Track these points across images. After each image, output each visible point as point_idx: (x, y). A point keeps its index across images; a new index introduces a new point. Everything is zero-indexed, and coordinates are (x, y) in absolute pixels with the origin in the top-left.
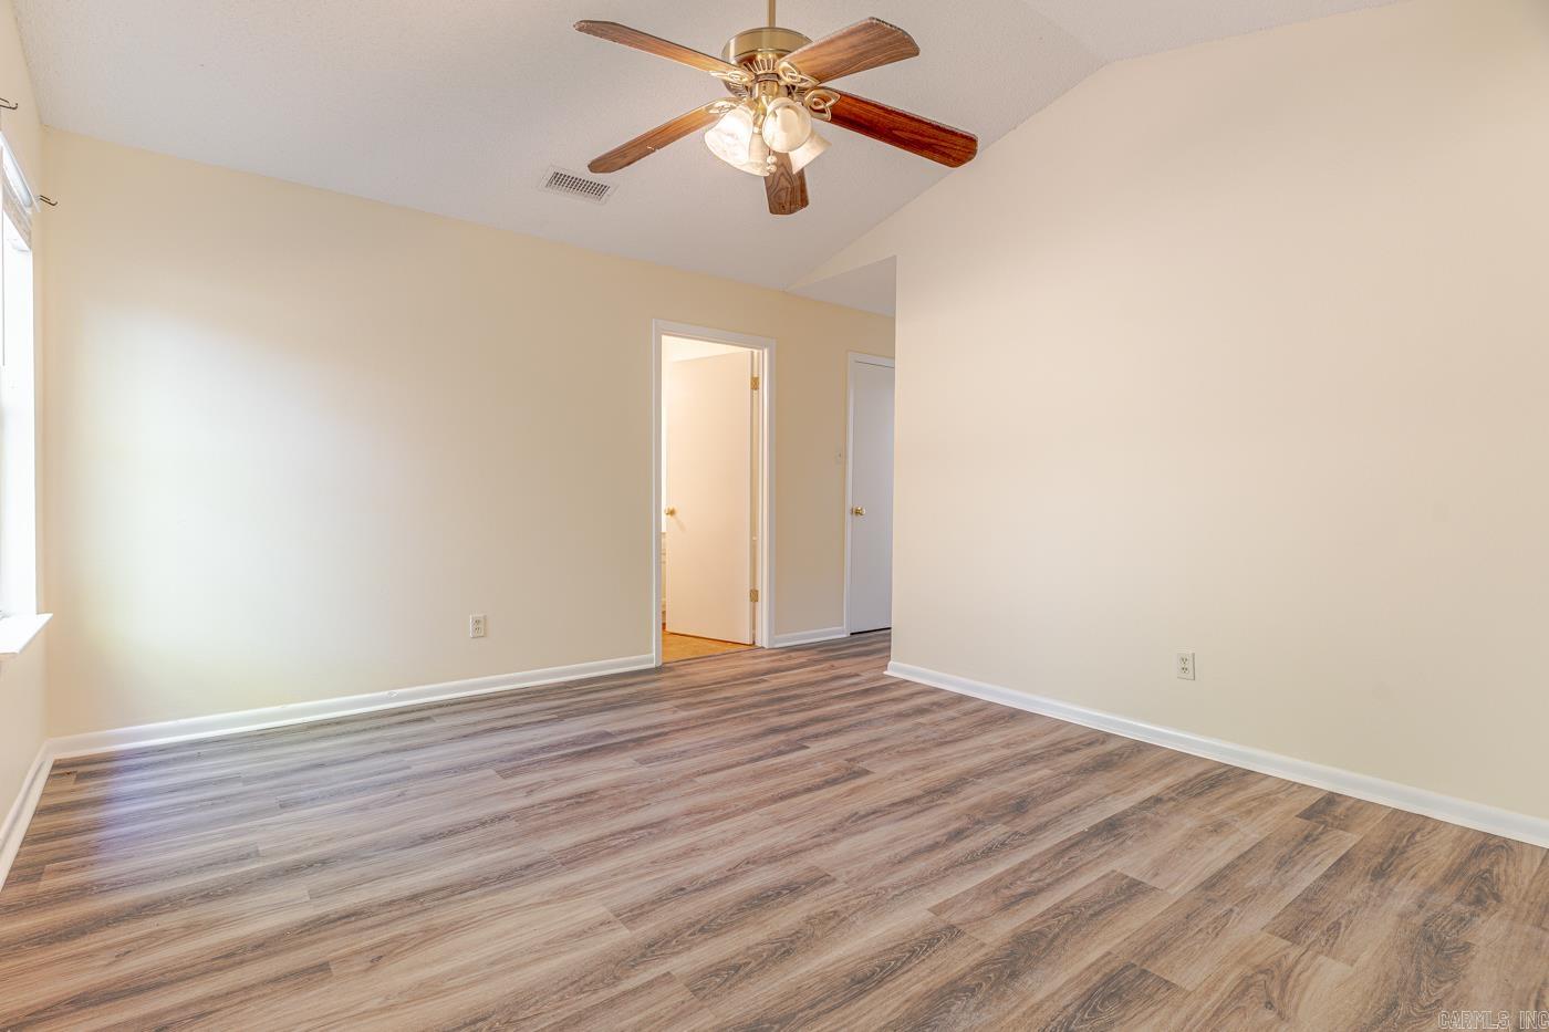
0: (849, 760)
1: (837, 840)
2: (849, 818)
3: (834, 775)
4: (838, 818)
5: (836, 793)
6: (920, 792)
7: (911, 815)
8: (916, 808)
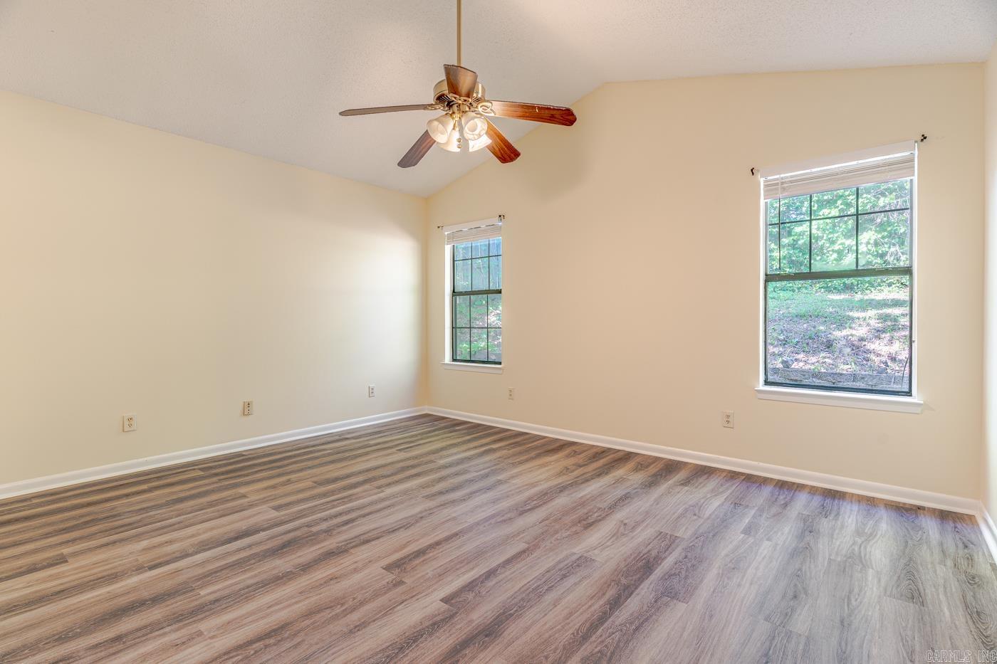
0: (401, 583)
1: (421, 512)
2: (412, 525)
3: (417, 561)
4: (418, 524)
5: (418, 543)
6: (352, 551)
7: (368, 532)
8: (362, 538)
